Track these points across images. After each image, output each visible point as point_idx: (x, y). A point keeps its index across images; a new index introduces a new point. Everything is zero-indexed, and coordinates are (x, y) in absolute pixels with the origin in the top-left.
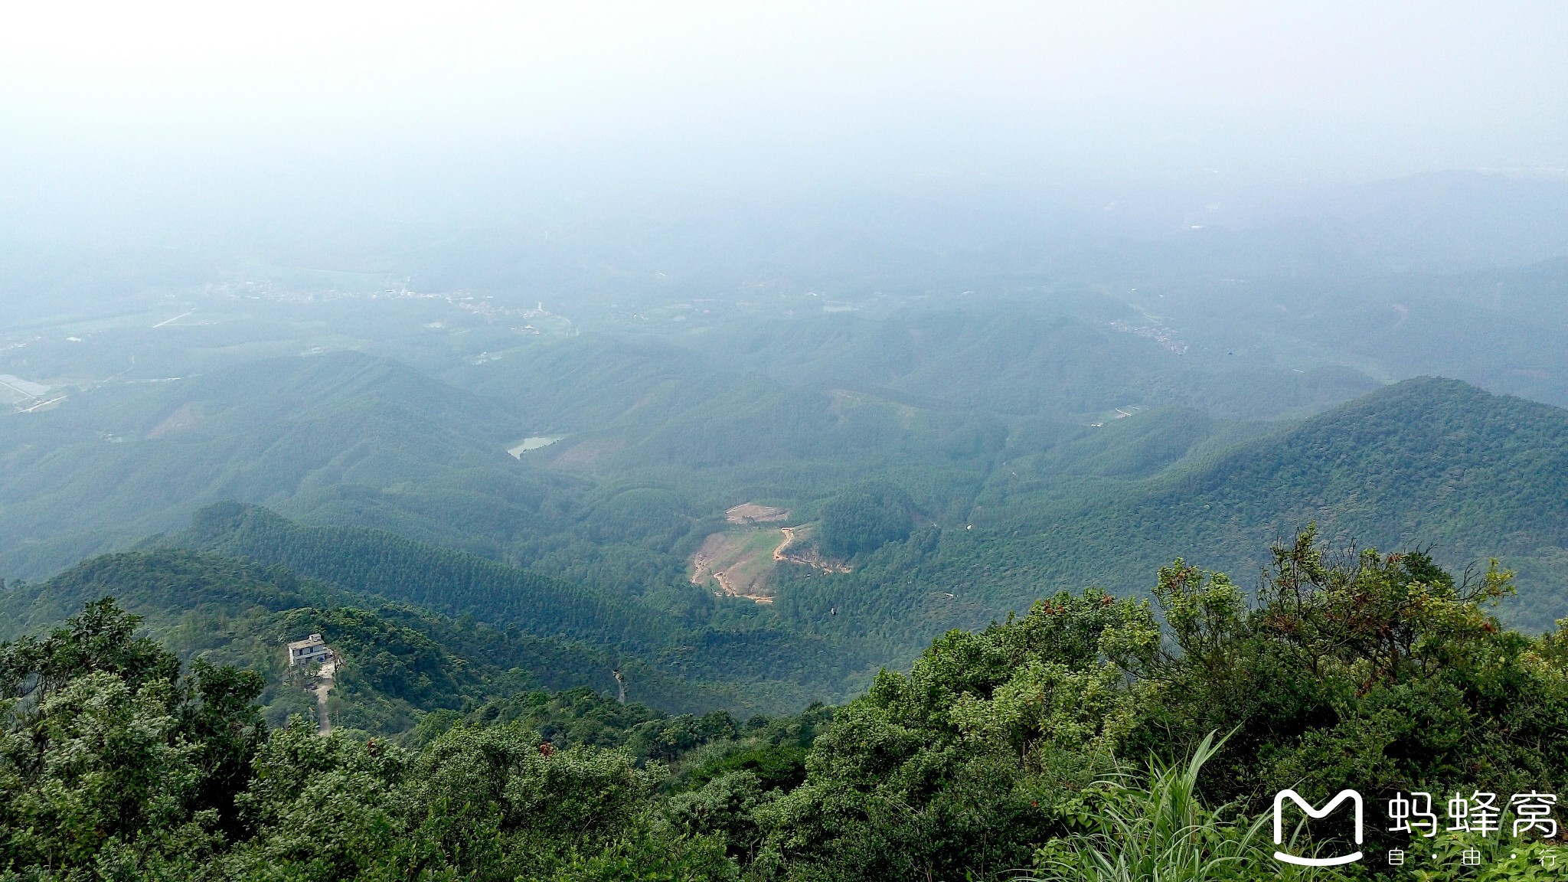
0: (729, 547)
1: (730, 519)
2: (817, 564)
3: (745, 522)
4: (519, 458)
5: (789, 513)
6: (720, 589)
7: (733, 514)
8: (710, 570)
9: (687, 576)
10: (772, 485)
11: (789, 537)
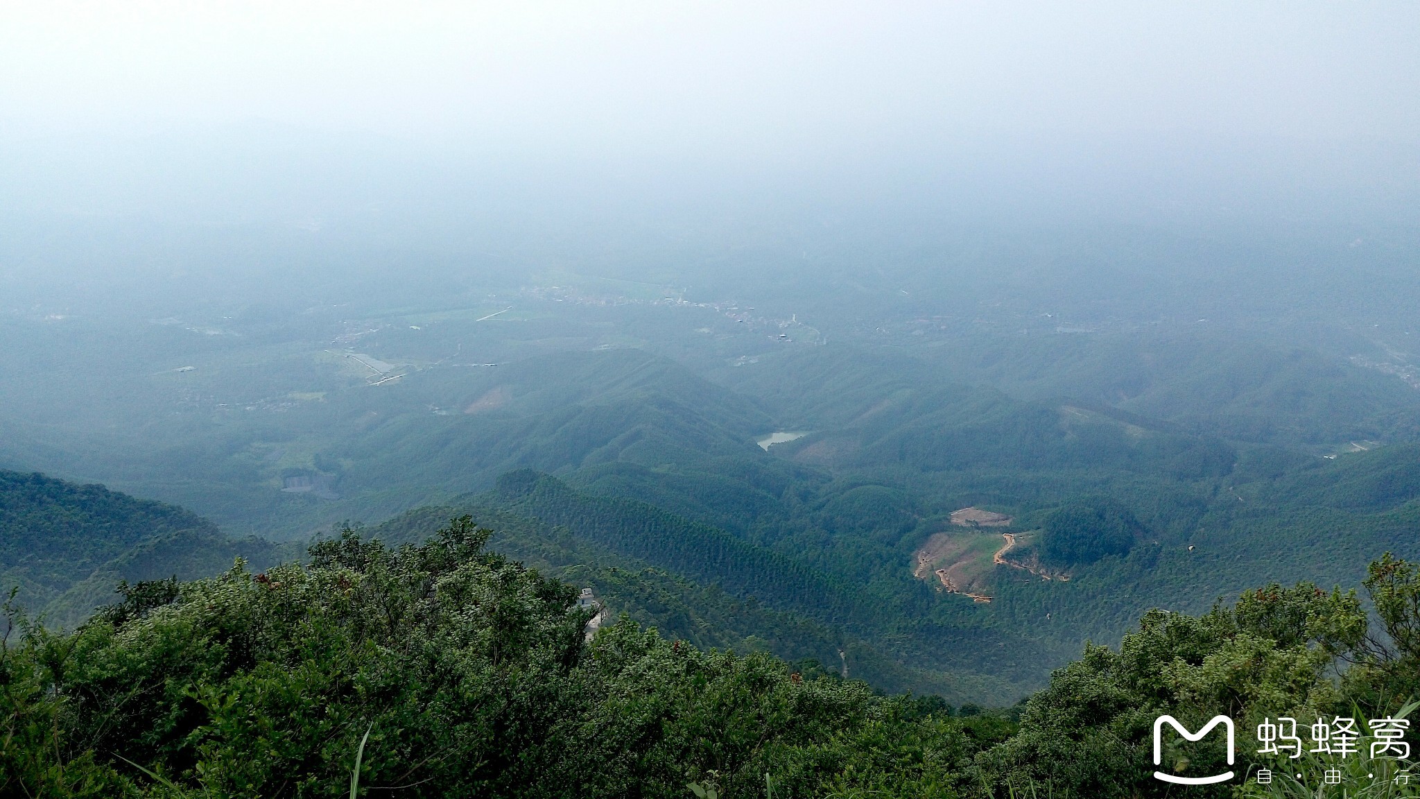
0: (951, 547)
1: (954, 521)
2: (1036, 570)
3: (969, 525)
4: (767, 450)
5: (1010, 520)
6: (940, 585)
7: (957, 516)
8: (932, 566)
9: (911, 570)
10: (998, 492)
11: (1010, 542)
